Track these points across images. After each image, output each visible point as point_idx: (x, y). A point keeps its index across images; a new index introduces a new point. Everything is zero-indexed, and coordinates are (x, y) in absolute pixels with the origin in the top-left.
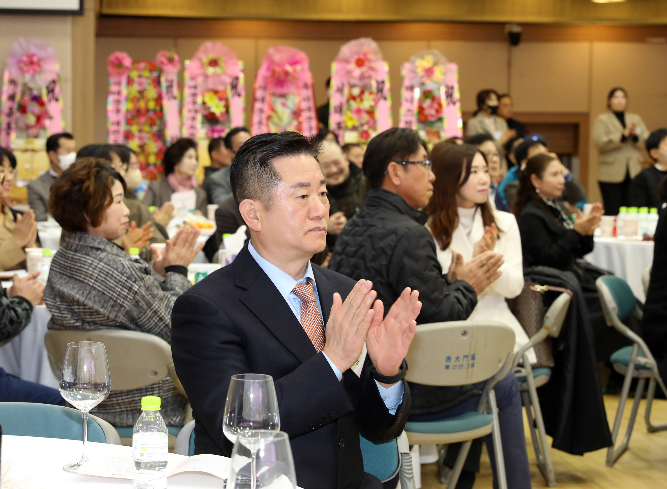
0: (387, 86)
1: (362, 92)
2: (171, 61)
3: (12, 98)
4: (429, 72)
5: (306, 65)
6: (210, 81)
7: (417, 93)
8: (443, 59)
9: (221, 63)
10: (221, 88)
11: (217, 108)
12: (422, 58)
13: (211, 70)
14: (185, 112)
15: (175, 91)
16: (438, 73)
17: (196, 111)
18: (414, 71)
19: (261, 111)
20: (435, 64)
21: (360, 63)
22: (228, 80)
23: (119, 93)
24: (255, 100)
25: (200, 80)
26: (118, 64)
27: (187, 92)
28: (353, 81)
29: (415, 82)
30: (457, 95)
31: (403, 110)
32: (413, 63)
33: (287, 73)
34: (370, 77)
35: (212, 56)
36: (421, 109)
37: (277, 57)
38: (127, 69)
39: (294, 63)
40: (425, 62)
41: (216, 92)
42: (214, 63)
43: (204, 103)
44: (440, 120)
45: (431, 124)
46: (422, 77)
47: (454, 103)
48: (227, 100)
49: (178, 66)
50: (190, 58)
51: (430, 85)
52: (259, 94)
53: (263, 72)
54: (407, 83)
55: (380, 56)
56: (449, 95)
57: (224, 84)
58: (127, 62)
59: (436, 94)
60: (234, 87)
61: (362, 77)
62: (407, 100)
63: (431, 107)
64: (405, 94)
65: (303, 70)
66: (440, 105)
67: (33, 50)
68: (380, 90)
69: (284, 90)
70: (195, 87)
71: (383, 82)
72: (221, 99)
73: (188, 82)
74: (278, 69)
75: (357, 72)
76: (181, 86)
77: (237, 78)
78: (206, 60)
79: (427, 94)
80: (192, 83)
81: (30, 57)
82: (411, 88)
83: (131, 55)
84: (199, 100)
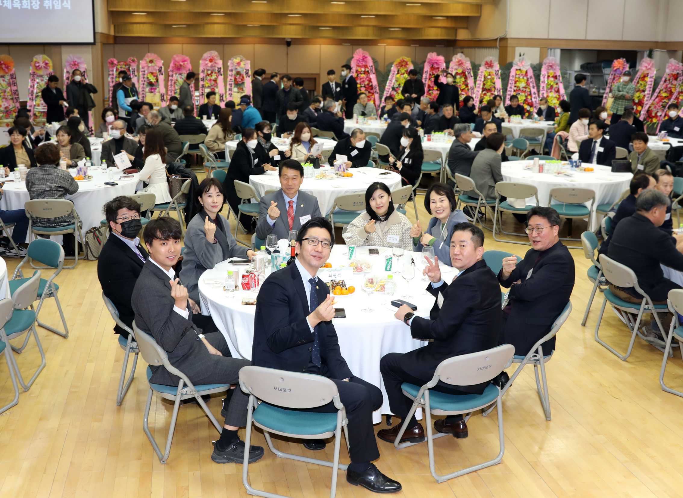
0: (222, 70)
1: (212, 72)
2: (133, 61)
3: (68, 78)
4: (239, 64)
5: (189, 62)
6: (150, 68)
7: (234, 73)
8: (244, 59)
9: (154, 62)
10: (154, 71)
11: (153, 80)
12: (236, 59)
13: (150, 65)
14: (140, 81)
15: (136, 73)
16: (242, 64)
17: (145, 81)
18: (232, 64)
19: (172, 80)
20: (241, 61)
21: (211, 61)
22: (158, 68)
23: (113, 75)
24: (169, 76)
25: (146, 68)
26: (112, 63)
27: (141, 73)
28: (208, 68)
29: (233, 68)
30: (250, 73)
31: (228, 79)
32: (233, 60)
33: (181, 65)
34: (215, 66)
35: (151, 59)
36: (235, 79)
37: (177, 59)
38: (116, 64)
39: (184, 61)
40: (237, 60)
41: (152, 73)
42: (151, 61)
43: (148, 78)
44: (243, 83)
45: (240, 85)
46: (236, 66)
47: (249, 77)
48: (157, 76)
49: (137, 63)
50: (142, 59)
51: (239, 69)
52: (171, 73)
53: (172, 65)
54: (230, 68)
55: (219, 58)
56: (247, 73)
57: (156, 70)
58: (115, 62)
59: (242, 73)
60: (160, 71)
61: (212, 66)
62: (230, 75)
63: (239, 78)
64: (229, 73)
65: (187, 64)
66: (243, 77)
67: (76, 59)
68: (219, 72)
69: (181, 72)
70: (144, 71)
71: (220, 68)
72: (154, 76)
73: (141, 69)
74: (177, 64)
75: (210, 64)
76: (138, 71)
77: (161, 67)
78: (148, 60)
79: (238, 73)
80: (143, 70)
81: (74, 62)
82: (232, 71)
83: (117, 59)
84: (146, 76)
